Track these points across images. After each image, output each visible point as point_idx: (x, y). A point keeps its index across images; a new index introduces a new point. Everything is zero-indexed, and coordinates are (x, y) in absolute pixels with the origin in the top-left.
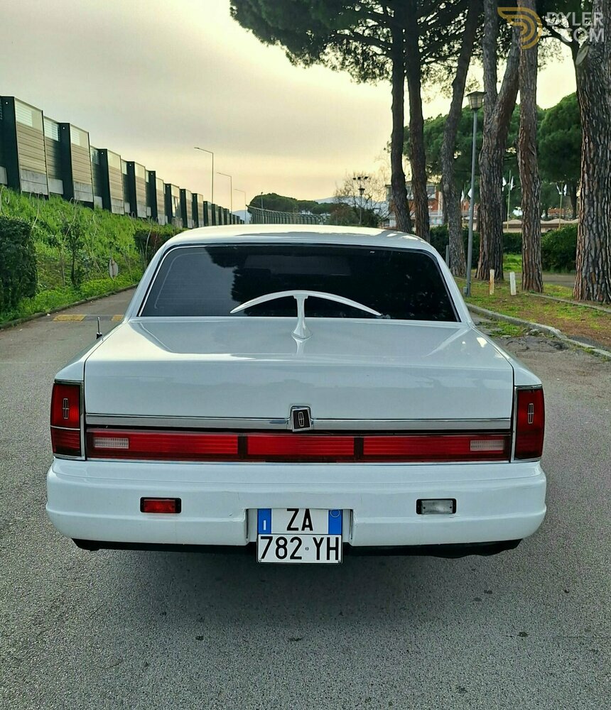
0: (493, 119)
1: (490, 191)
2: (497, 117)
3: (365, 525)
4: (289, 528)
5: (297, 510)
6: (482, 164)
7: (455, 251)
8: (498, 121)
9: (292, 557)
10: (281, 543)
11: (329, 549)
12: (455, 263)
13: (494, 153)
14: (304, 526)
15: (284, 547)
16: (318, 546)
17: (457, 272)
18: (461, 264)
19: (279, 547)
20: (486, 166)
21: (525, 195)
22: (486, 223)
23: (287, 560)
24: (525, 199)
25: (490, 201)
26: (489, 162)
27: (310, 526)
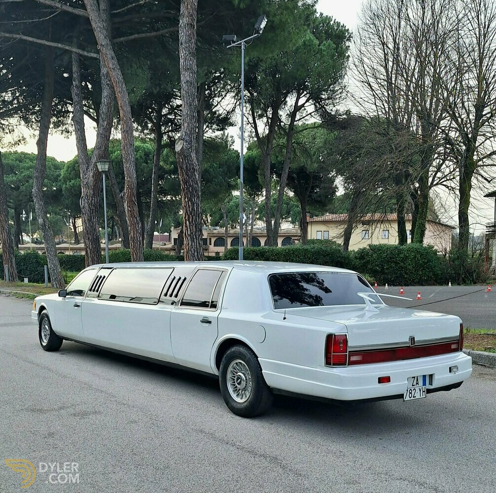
0: (89, 175)
1: (91, 227)
2: (92, 174)
3: (438, 379)
4: (413, 385)
5: (414, 377)
6: (84, 207)
7: (54, 270)
8: (93, 177)
9: (414, 397)
10: (410, 391)
11: (423, 392)
12: (55, 279)
13: (92, 200)
14: (417, 384)
15: (411, 393)
16: (420, 391)
17: (58, 286)
18: (60, 280)
19: (410, 393)
20: (87, 208)
21: (132, 232)
22: (90, 250)
23: (412, 398)
24: (132, 234)
25: (92, 234)
26: (89, 205)
27: (418, 384)
